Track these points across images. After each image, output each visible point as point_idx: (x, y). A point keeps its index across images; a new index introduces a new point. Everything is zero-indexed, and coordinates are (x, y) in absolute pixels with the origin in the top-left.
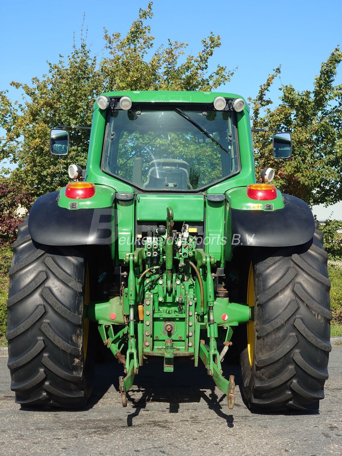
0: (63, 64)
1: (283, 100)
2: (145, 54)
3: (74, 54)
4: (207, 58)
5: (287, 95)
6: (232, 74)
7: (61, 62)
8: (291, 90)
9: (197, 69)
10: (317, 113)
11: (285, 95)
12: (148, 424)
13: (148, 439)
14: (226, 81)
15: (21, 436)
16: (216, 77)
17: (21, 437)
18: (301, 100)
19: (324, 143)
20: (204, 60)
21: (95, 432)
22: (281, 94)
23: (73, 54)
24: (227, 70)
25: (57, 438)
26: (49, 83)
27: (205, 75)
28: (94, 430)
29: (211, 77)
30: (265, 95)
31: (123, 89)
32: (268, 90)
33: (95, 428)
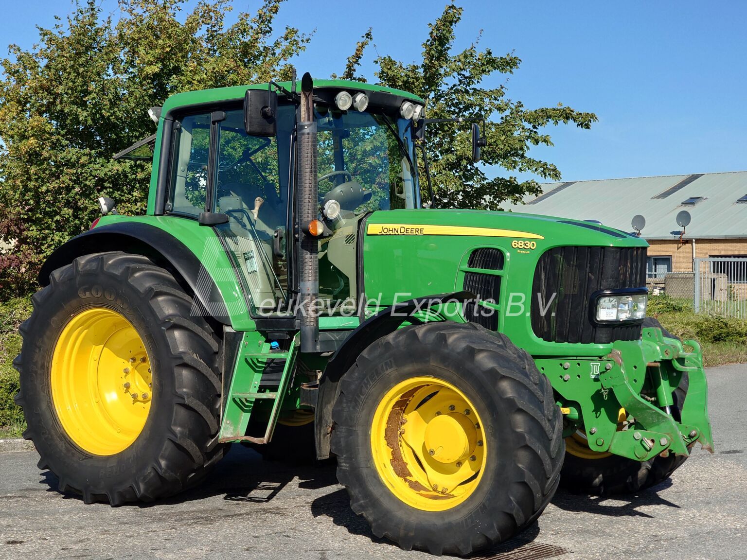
0: (61, 29)
1: (380, 77)
2: (177, 12)
4: (271, 17)
5: (386, 70)
6: (308, 40)
7: (57, 26)
8: (389, 63)
9: (257, 33)
10: (429, 95)
11: (383, 72)
12: (256, 512)
13: (263, 526)
14: (300, 50)
16: (285, 44)
17: (105, 532)
18: (406, 79)
19: (440, 138)
20: (264, 20)
21: (196, 523)
22: (378, 68)
23: (75, 15)
24: (299, 33)
25: (151, 531)
26: (43, 57)
27: (268, 41)
28: (192, 521)
29: (277, 44)
30: (354, 70)
31: (150, 65)
32: (359, 64)
33: (193, 519)
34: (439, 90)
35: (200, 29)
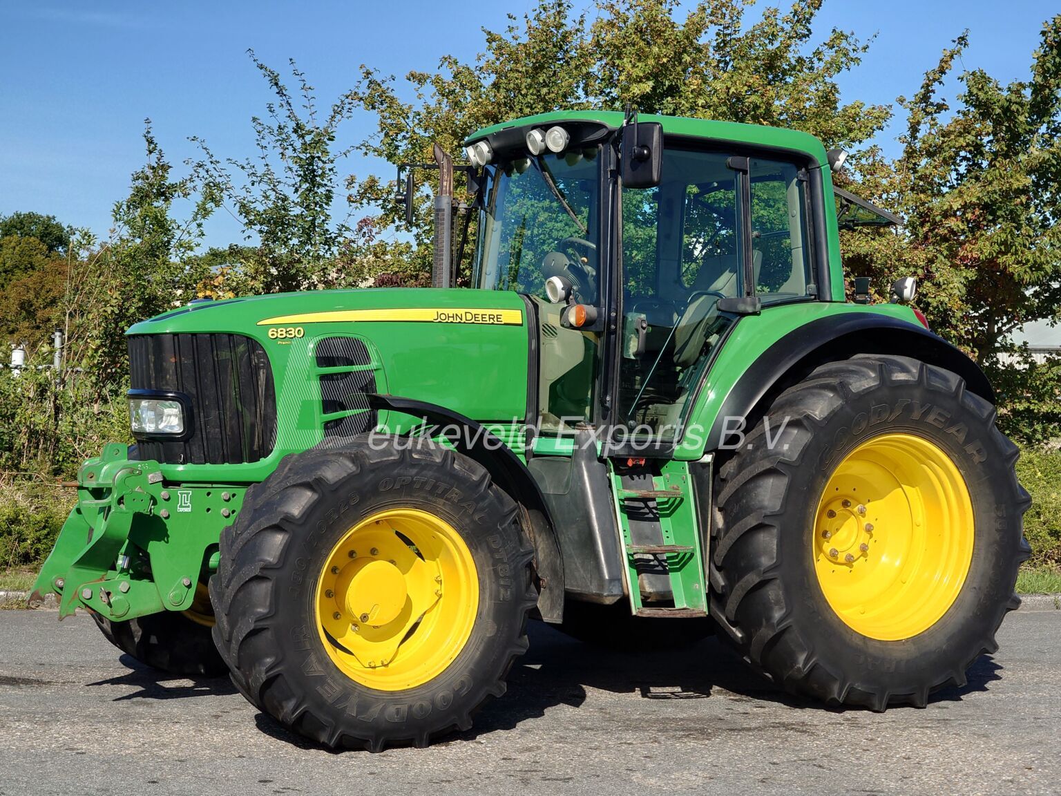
0: (516, 32)
1: (966, 102)
2: (674, 7)
3: (538, 12)
4: (812, 14)
5: (975, 91)
6: (865, 48)
7: (511, 29)
8: (980, 79)
9: (790, 38)
10: (1038, 129)
11: (970, 93)
12: (773, 727)
13: (784, 748)
14: (852, 63)
15: (561, 737)
16: (828, 55)
17: (561, 739)
18: (1006, 104)
20: (802, 19)
21: (688, 736)
22: (964, 90)
23: (536, 13)
24: (851, 40)
25: (625, 743)
26: (490, 71)
27: (803, 49)
28: (682, 733)
29: (818, 53)
30: (933, 91)
31: (639, 82)
32: (940, 83)
33: (683, 730)
34: (1054, 122)
35: (706, 32)
